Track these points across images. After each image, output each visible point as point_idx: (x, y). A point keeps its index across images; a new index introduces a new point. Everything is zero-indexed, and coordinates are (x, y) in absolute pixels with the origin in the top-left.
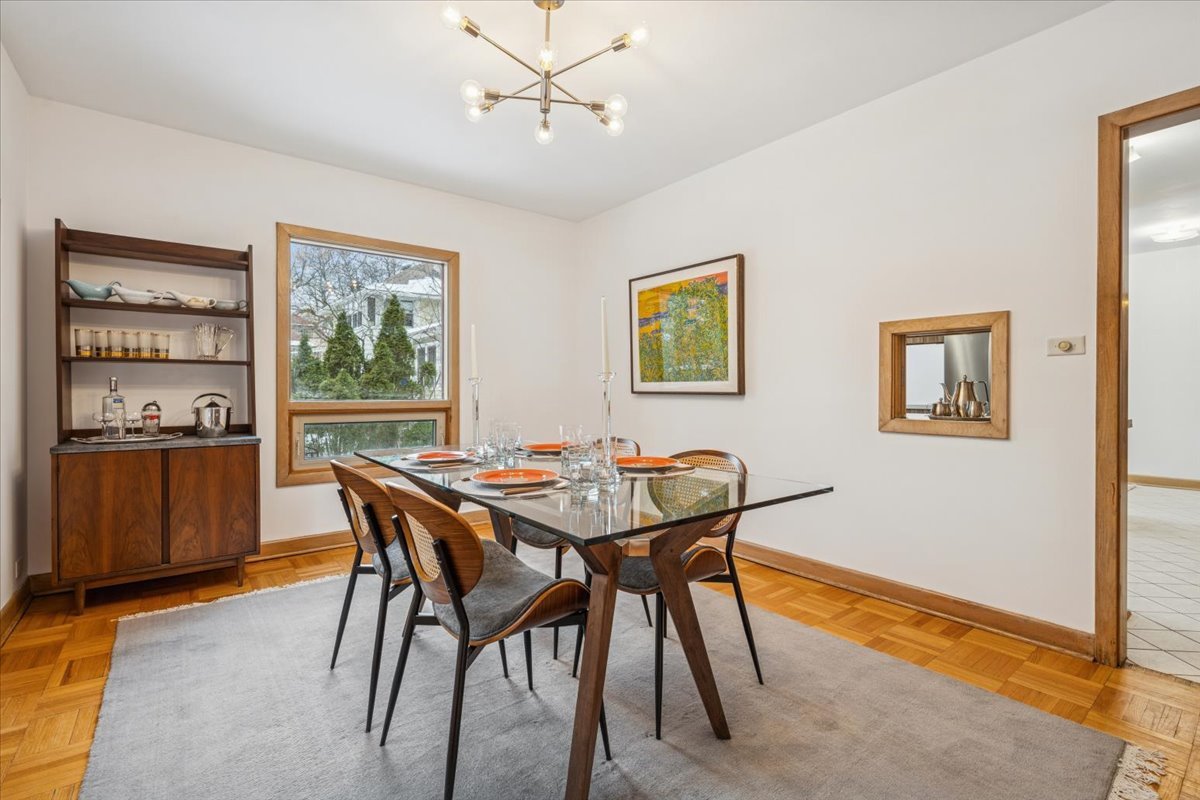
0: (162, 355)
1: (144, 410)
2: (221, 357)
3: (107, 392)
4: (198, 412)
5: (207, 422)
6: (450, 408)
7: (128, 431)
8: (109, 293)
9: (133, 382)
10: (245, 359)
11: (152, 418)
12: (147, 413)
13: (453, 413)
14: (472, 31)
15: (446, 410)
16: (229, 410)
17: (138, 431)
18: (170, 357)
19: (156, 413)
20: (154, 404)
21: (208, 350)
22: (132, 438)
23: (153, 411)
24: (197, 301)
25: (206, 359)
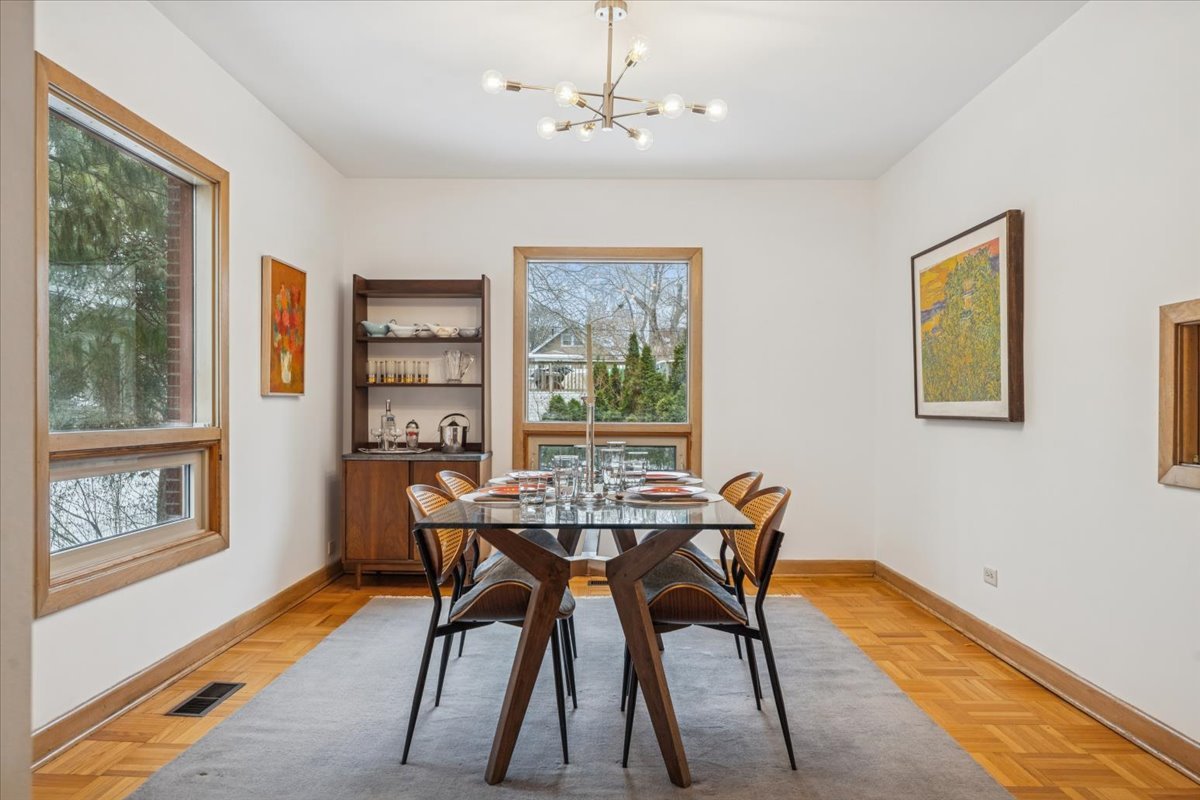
0: (423, 381)
1: (407, 427)
2: (465, 381)
3: (383, 412)
4: (441, 430)
5: (448, 441)
6: (690, 433)
7: (391, 444)
8: (388, 329)
9: (406, 403)
10: (480, 382)
11: (411, 434)
12: (410, 430)
13: (694, 439)
14: (514, 87)
15: (687, 435)
16: (465, 428)
17: (402, 445)
18: (430, 382)
19: (415, 430)
20: (413, 422)
21: (454, 374)
22: (393, 450)
23: (413, 428)
24: (444, 330)
25: (453, 382)
